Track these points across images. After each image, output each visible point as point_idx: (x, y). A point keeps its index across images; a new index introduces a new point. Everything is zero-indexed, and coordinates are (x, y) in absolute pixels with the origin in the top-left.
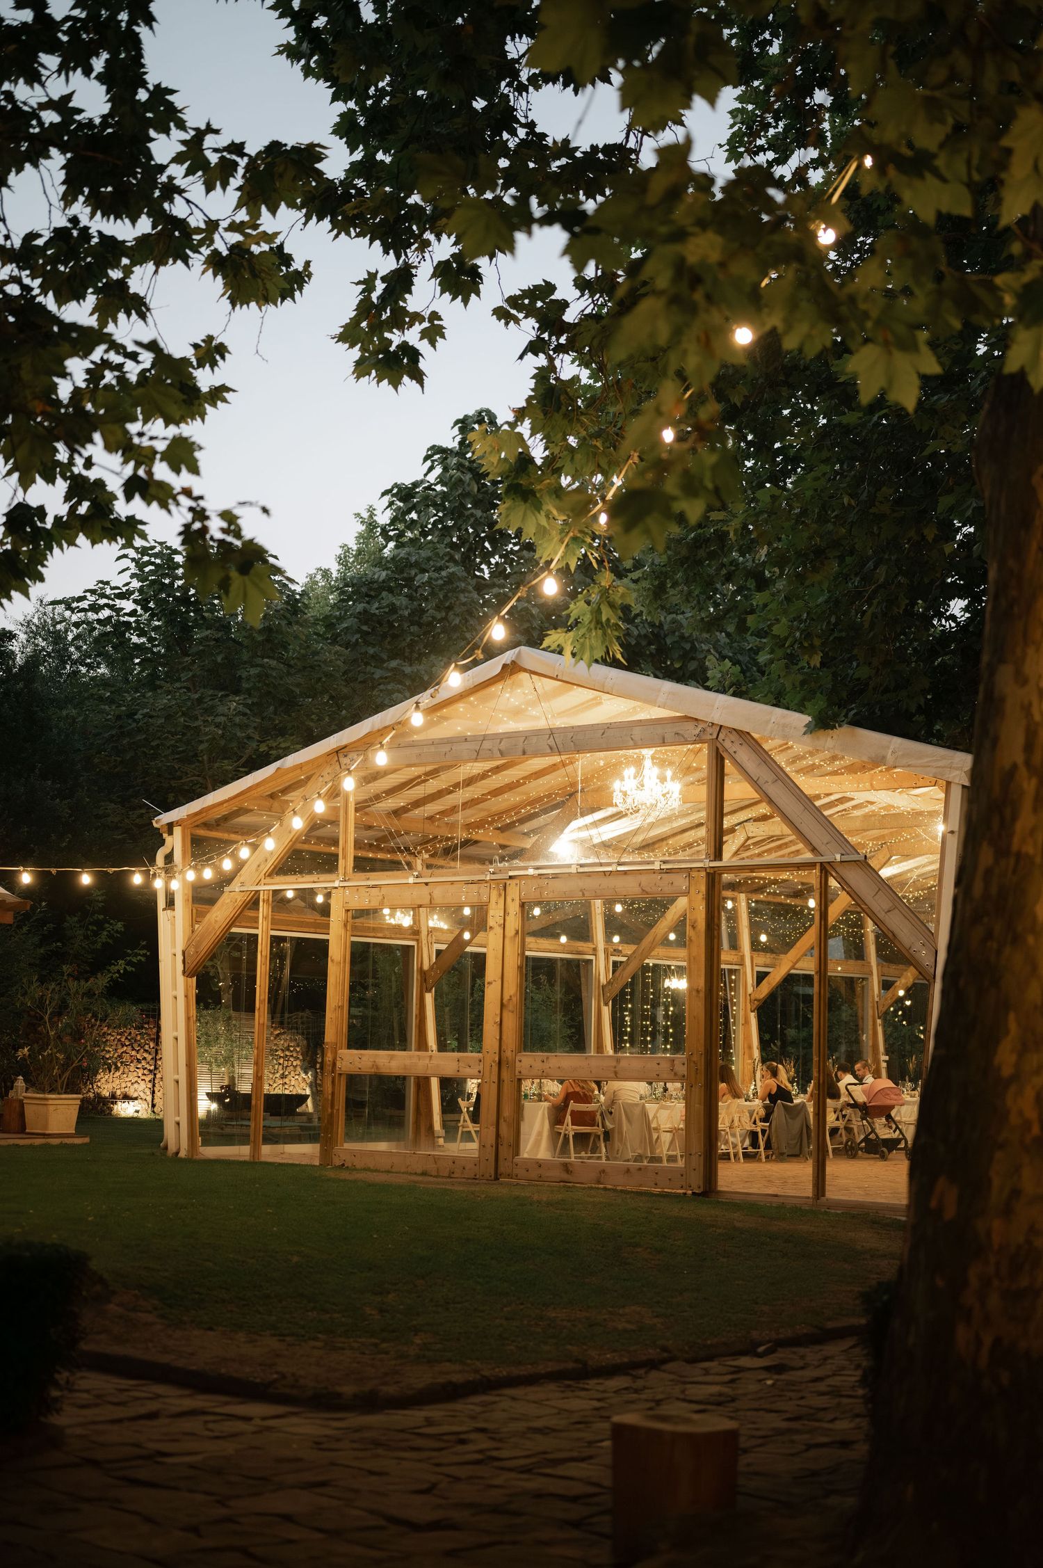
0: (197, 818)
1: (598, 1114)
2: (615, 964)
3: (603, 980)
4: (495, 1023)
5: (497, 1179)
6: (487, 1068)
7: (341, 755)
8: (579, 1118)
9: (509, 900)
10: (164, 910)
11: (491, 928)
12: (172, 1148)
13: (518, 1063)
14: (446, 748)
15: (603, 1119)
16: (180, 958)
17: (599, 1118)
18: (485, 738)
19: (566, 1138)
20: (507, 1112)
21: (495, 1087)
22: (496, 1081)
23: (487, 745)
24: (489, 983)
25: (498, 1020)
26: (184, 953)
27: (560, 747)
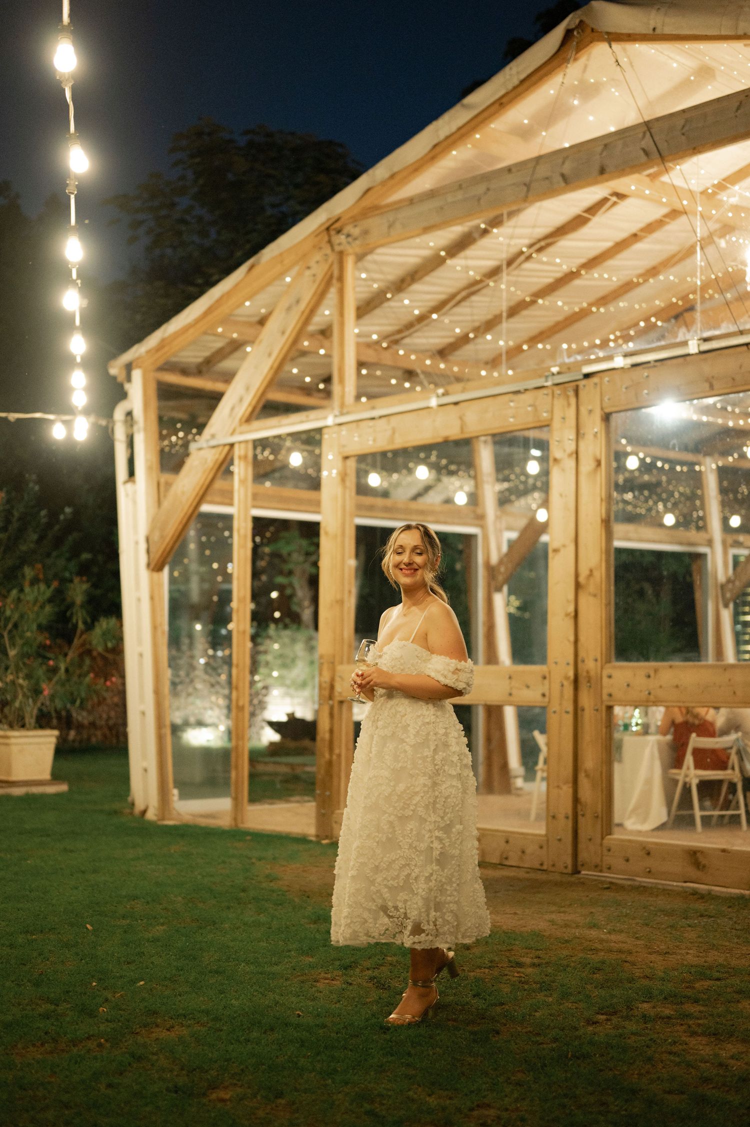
0: (160, 353)
1: (733, 751)
2: (736, 558)
3: (721, 577)
4: (567, 615)
5: (576, 871)
6: (556, 687)
7: (333, 233)
8: (703, 758)
9: (583, 410)
10: (126, 482)
11: (555, 460)
12: (140, 806)
13: (605, 680)
14: (480, 189)
15: (741, 759)
16: (143, 546)
17: (734, 759)
18: (538, 159)
19: (687, 790)
20: (590, 760)
21: (569, 719)
22: (570, 708)
23: (543, 170)
24: (556, 551)
25: (571, 609)
26: (148, 540)
27: (663, 146)
